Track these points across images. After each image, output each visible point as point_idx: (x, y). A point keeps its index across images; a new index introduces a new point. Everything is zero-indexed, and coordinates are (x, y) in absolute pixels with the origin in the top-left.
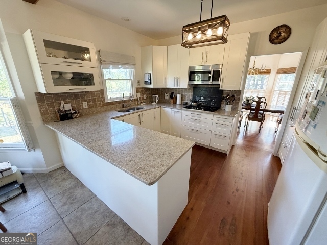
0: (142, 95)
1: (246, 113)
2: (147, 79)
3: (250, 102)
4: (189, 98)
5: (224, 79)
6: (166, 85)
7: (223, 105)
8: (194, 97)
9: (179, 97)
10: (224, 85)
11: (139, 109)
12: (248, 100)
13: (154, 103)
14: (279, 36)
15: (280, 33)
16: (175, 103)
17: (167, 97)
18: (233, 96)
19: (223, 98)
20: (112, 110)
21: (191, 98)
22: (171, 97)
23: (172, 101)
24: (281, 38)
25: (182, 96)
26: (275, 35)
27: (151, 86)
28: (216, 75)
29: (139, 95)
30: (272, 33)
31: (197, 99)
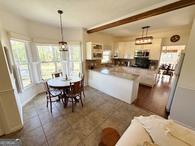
0: (112, 61)
1: (162, 71)
2: (116, 55)
3: (164, 66)
4: (134, 63)
5: (151, 56)
6: (124, 57)
7: (150, 66)
8: (136, 63)
9: (129, 63)
10: (150, 57)
11: (112, 67)
12: (163, 65)
13: (117, 65)
14: (175, 39)
15: (175, 38)
16: (127, 65)
17: (123, 63)
18: (155, 62)
19: (150, 63)
20: (103, 67)
21: (135, 63)
22: (125, 63)
23: (125, 64)
24: (175, 40)
25: (130, 62)
26: (173, 39)
27: (117, 58)
28: (147, 54)
29: (111, 62)
30: (172, 38)
31: (138, 63)
